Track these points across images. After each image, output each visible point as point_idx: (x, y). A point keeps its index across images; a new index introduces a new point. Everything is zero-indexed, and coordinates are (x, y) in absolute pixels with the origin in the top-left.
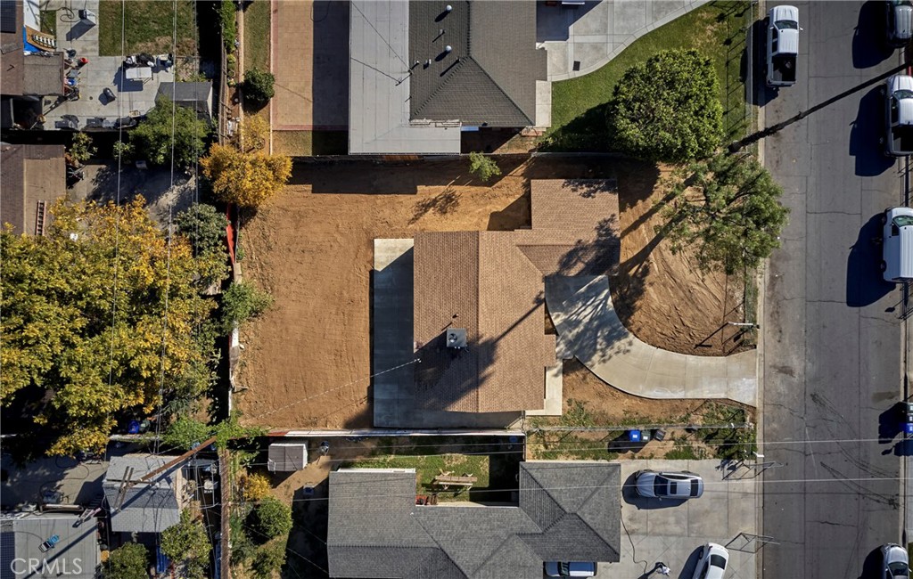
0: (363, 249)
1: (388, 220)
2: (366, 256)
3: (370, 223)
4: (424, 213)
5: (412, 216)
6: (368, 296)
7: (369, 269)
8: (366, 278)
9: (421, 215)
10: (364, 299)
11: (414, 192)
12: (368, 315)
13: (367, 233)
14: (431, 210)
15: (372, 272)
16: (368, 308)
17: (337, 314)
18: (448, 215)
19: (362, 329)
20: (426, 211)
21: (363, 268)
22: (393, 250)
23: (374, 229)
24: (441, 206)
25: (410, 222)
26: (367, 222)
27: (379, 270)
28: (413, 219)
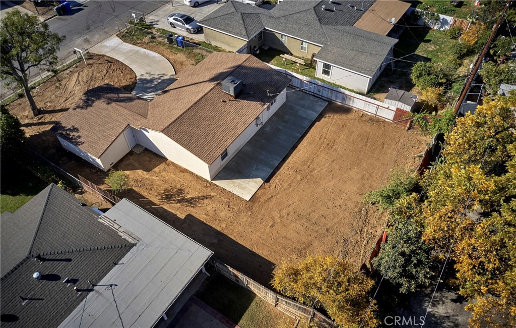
0: (262, 200)
1: (227, 208)
2: (264, 194)
3: (243, 214)
4: (195, 198)
5: (206, 201)
6: (282, 169)
7: (268, 184)
8: (275, 180)
9: (199, 198)
10: (286, 168)
11: (189, 216)
12: (290, 158)
13: (250, 208)
14: (189, 196)
15: (267, 180)
16: (287, 161)
17: (314, 169)
18: (179, 187)
19: (301, 152)
20: (192, 198)
21: (273, 187)
22: (240, 186)
23: (243, 208)
24: (179, 195)
25: (211, 197)
26: (245, 216)
27: (260, 179)
28: (207, 198)
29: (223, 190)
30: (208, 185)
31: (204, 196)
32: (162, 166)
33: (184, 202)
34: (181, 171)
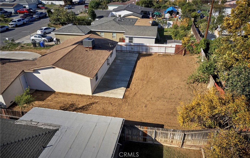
0: (131, 96)
1: (110, 105)
2: (130, 93)
3: (123, 106)
4: (85, 106)
5: (94, 105)
8: (132, 86)
9: (88, 105)
10: (135, 80)
13: (126, 101)
14: (80, 106)
15: (128, 87)
17: (151, 77)
20: (83, 106)
21: (133, 89)
22: (112, 93)
23: (121, 103)
24: (72, 107)
25: (96, 103)
26: (125, 106)
27: (123, 88)
28: (94, 104)
29: (103, 97)
30: (91, 97)
31: (91, 103)
32: (53, 96)
33: (78, 110)
34: (68, 95)
